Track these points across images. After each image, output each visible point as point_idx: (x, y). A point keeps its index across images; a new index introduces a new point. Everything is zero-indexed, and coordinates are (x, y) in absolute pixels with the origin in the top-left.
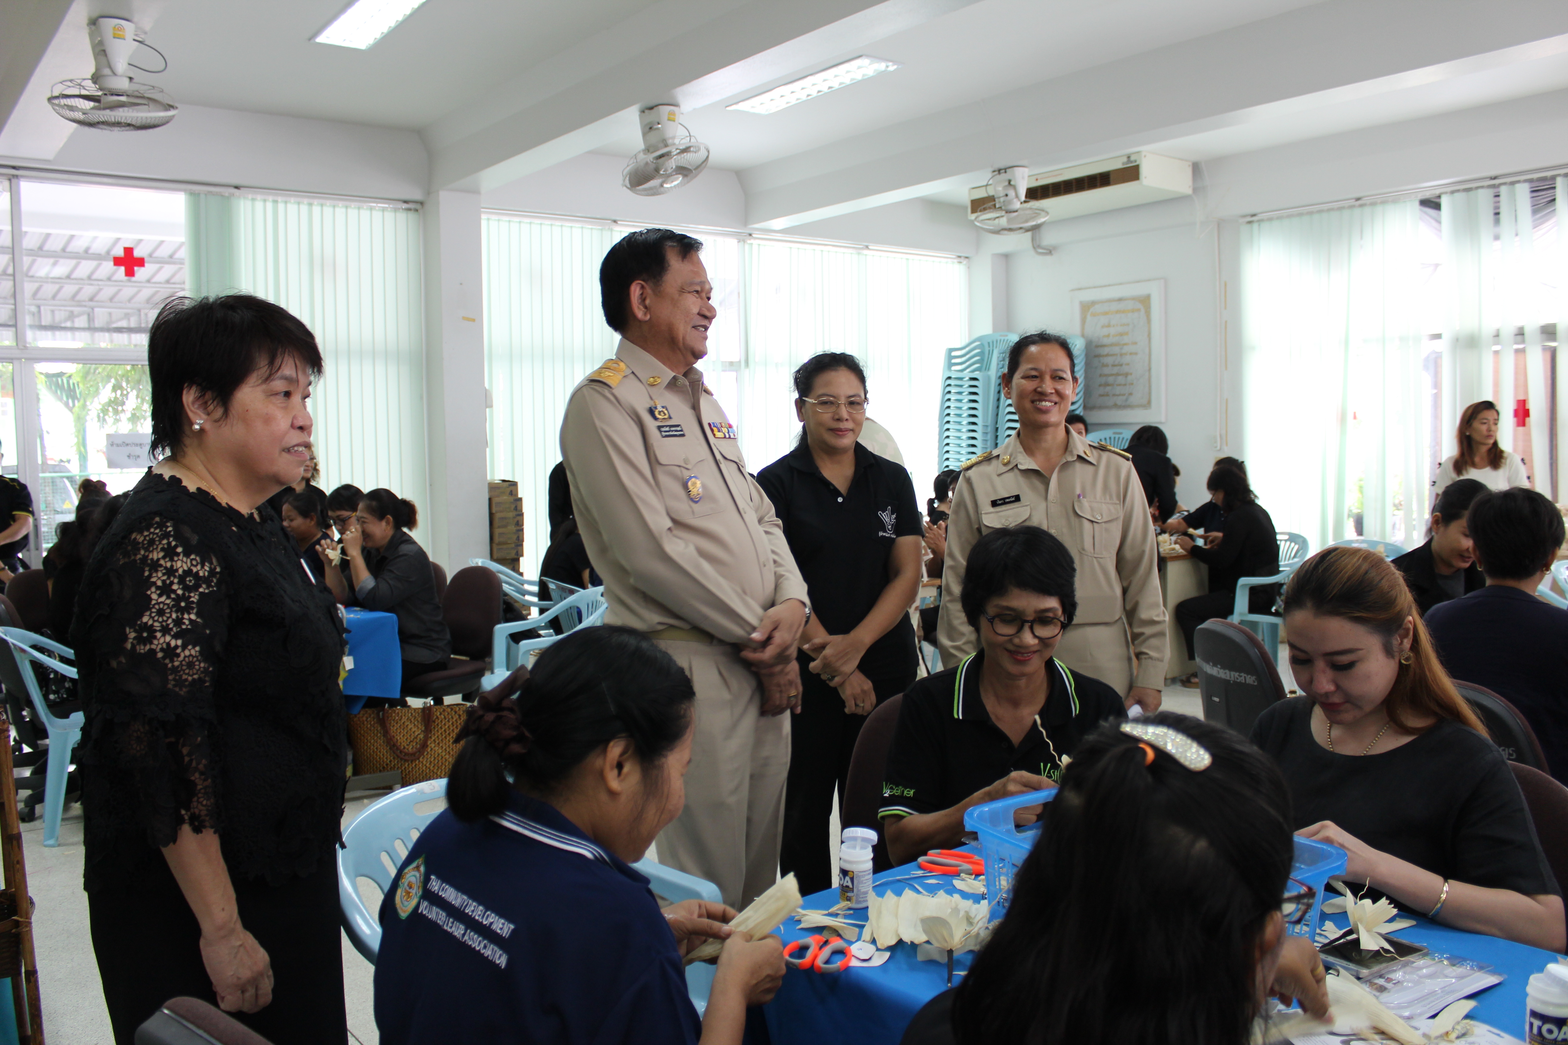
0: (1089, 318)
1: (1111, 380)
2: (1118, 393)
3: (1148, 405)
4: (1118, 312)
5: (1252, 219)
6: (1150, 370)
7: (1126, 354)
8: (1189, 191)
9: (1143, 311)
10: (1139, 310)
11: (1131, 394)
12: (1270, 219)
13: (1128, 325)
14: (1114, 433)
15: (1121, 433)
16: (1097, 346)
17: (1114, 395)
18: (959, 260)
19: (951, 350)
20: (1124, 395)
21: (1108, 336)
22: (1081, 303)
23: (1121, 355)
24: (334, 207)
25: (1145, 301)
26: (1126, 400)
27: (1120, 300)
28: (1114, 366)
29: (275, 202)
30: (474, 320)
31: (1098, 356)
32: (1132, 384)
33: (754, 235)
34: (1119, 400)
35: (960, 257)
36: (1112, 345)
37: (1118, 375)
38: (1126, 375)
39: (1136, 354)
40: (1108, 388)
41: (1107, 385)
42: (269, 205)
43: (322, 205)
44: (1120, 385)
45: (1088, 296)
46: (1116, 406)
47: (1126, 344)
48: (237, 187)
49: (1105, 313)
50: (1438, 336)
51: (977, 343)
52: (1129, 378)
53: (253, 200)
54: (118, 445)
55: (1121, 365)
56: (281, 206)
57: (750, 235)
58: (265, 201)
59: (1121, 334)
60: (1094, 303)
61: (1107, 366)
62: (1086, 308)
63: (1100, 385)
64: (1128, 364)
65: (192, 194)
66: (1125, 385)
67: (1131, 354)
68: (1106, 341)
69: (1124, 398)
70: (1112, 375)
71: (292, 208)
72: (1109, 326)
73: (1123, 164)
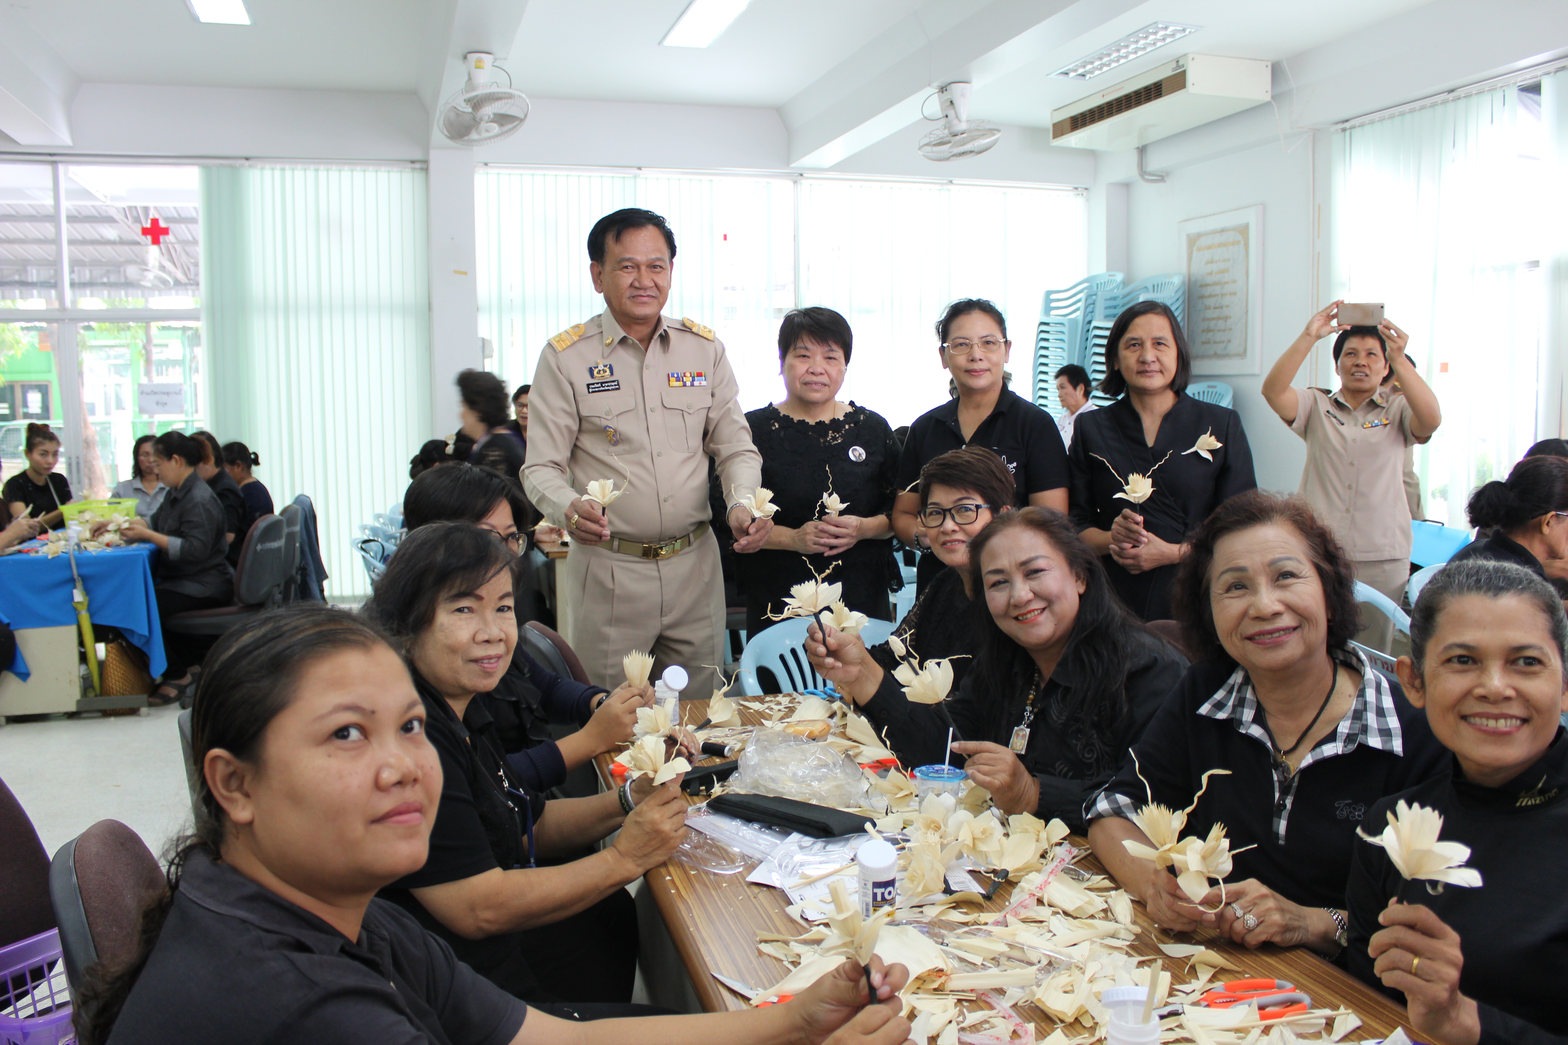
0: (1195, 253)
1: (1212, 324)
2: (1218, 340)
3: (1243, 354)
4: (1221, 245)
5: (1345, 125)
6: (1247, 311)
7: (1226, 294)
8: (1267, 98)
9: (1242, 242)
10: (1238, 242)
11: (1229, 341)
12: (1362, 125)
13: (1229, 260)
14: (1209, 387)
15: (1214, 387)
16: (1202, 286)
17: (1215, 342)
18: (1076, 192)
19: (1049, 293)
20: (1223, 342)
21: (1211, 274)
22: (1188, 236)
23: (1222, 295)
24: (340, 171)
25: (1244, 230)
26: (1225, 348)
27: (1223, 231)
28: (1215, 308)
29: (283, 170)
30: (465, 273)
31: (1202, 297)
32: (1230, 329)
33: (805, 175)
34: (1219, 348)
35: (1076, 188)
36: (1216, 284)
37: (1219, 318)
38: (1226, 318)
39: (1235, 294)
40: (1210, 335)
41: (1209, 330)
42: (277, 173)
43: (328, 170)
44: (1219, 331)
45: (1195, 227)
46: (1216, 356)
47: (1226, 283)
48: (247, 159)
49: (1210, 247)
50: (1535, 264)
51: (1085, 285)
52: (1229, 322)
53: (262, 169)
54: (147, 394)
55: (1221, 307)
56: (288, 173)
57: (801, 175)
58: (273, 169)
59: (1222, 272)
60: (1199, 235)
61: (1208, 308)
62: (1192, 240)
63: (1203, 331)
64: (1228, 306)
65: (205, 167)
66: (1224, 330)
67: (1231, 294)
68: (1209, 280)
69: (1223, 345)
70: (1213, 319)
71: (299, 174)
72: (1211, 262)
73: (1173, 70)
